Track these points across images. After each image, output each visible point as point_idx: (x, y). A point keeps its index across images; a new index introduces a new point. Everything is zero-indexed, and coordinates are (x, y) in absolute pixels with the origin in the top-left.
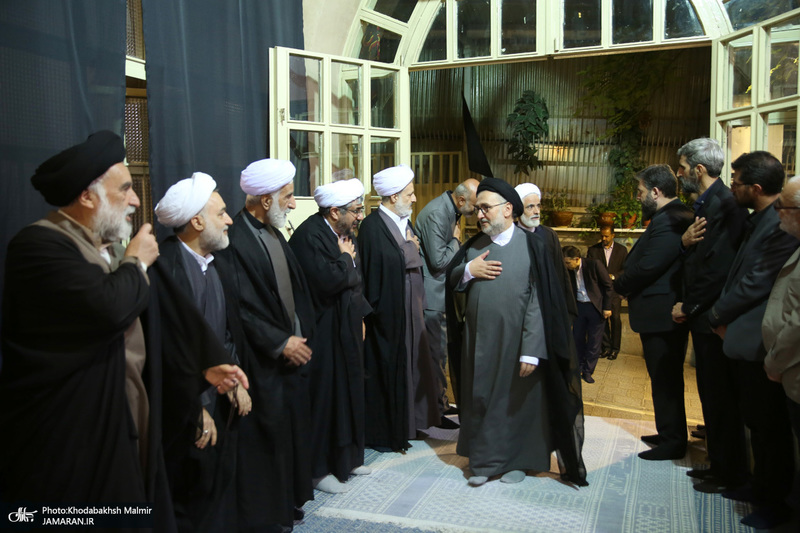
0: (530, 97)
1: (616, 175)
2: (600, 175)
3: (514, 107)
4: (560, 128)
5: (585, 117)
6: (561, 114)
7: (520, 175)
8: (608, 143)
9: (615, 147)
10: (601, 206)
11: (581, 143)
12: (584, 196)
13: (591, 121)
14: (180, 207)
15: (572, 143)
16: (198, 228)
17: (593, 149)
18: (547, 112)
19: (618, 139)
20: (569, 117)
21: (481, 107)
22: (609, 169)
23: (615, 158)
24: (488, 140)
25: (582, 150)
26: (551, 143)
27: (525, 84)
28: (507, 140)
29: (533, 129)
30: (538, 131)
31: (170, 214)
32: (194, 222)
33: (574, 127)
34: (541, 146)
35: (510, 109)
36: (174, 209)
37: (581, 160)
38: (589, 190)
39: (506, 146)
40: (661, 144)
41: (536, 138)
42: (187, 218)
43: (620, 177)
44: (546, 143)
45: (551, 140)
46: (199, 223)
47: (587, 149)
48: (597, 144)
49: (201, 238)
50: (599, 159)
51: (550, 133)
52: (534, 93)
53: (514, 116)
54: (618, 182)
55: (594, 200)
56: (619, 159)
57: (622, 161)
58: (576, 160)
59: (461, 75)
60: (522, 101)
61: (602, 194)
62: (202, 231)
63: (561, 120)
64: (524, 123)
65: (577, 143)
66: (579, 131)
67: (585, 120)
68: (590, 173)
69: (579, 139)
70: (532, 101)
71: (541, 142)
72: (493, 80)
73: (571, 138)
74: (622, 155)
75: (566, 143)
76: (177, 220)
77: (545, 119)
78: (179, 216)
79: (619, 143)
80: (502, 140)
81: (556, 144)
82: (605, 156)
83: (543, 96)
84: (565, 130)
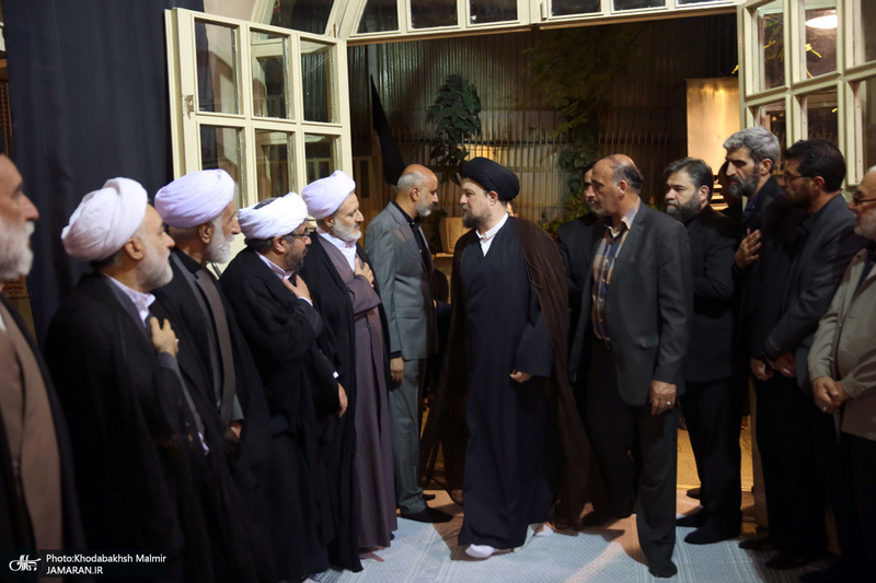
0: (455, 83)
1: (570, 182)
2: (549, 183)
3: (435, 97)
4: (496, 122)
5: (527, 109)
6: (496, 105)
7: (448, 185)
8: (557, 142)
9: (566, 146)
10: (555, 222)
11: (524, 142)
12: (530, 210)
13: (535, 113)
14: (108, 228)
15: (512, 143)
16: (137, 256)
17: (539, 149)
18: (478, 101)
19: (570, 137)
20: (506, 108)
21: (391, 97)
22: (560, 175)
23: (569, 160)
24: (403, 140)
25: (526, 150)
26: (485, 143)
27: (447, 67)
28: (428, 141)
29: (461, 125)
30: (468, 128)
31: (94, 239)
32: (130, 248)
33: (514, 123)
34: (472, 147)
35: (430, 100)
36: (99, 232)
37: (525, 165)
38: (537, 202)
39: (427, 148)
40: (623, 142)
41: (465, 137)
42: (119, 244)
43: (575, 185)
44: (479, 143)
45: (484, 138)
46: (136, 250)
47: (532, 150)
48: (544, 143)
49: (139, 269)
50: (548, 162)
51: (483, 129)
52: (460, 78)
53: (435, 108)
54: (572, 190)
55: (543, 216)
56: (573, 161)
57: (577, 164)
58: (518, 164)
59: (363, 55)
60: (446, 89)
61: (553, 208)
62: (141, 259)
63: (497, 113)
64: (450, 118)
65: (518, 142)
66: (520, 128)
67: (527, 113)
68: (537, 180)
69: (520, 138)
70: (460, 87)
71: (473, 142)
72: (406, 63)
73: (510, 135)
74: (576, 156)
75: (505, 142)
76: (104, 248)
77: (477, 111)
78: (108, 241)
79: (571, 141)
80: (422, 140)
81: (492, 144)
82: (554, 158)
83: (471, 81)
84: (502, 126)
